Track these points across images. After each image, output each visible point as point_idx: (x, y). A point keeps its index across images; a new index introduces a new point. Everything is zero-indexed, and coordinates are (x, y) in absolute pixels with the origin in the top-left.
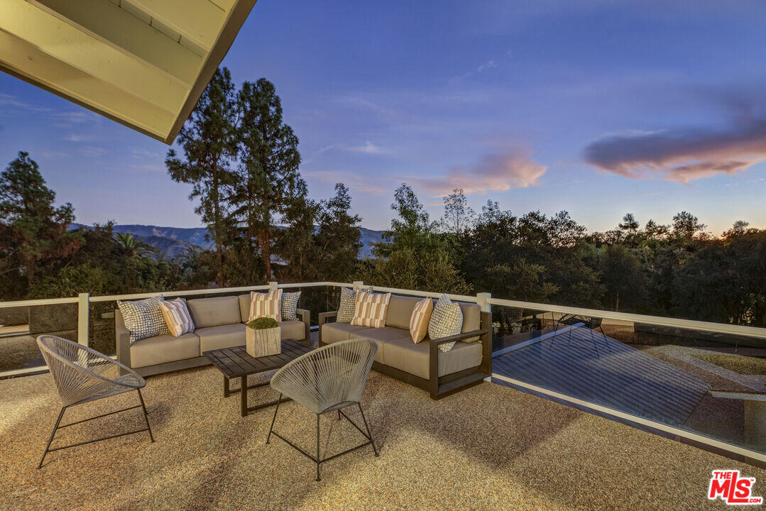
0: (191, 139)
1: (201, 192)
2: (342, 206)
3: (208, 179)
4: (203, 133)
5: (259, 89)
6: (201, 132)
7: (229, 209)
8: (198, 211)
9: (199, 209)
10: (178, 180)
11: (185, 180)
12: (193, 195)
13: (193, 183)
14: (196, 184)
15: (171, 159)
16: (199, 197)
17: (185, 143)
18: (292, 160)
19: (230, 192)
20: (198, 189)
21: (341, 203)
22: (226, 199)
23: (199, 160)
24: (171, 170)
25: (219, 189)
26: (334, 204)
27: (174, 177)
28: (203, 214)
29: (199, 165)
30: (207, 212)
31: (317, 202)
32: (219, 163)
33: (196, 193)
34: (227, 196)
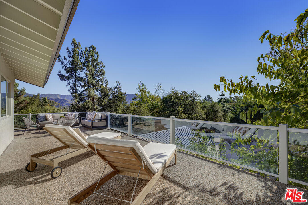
0: (66, 67)
1: (70, 84)
2: (118, 89)
3: (73, 79)
4: (71, 64)
5: (91, 49)
6: (70, 64)
7: (80, 89)
8: (69, 90)
9: (70, 90)
10: (62, 80)
11: (64, 80)
12: (67, 85)
13: (67, 81)
14: (68, 82)
15: (59, 73)
16: (70, 86)
17: (64, 68)
18: (102, 73)
19: (80, 84)
20: (69, 83)
21: (118, 88)
22: (80, 86)
23: (70, 73)
24: (60, 77)
25: (77, 83)
26: (116, 88)
27: (60, 79)
28: (71, 91)
29: (70, 75)
30: (72, 91)
31: (110, 88)
32: (77, 74)
33: (69, 84)
34: (80, 85)
